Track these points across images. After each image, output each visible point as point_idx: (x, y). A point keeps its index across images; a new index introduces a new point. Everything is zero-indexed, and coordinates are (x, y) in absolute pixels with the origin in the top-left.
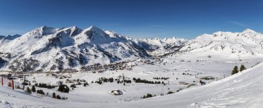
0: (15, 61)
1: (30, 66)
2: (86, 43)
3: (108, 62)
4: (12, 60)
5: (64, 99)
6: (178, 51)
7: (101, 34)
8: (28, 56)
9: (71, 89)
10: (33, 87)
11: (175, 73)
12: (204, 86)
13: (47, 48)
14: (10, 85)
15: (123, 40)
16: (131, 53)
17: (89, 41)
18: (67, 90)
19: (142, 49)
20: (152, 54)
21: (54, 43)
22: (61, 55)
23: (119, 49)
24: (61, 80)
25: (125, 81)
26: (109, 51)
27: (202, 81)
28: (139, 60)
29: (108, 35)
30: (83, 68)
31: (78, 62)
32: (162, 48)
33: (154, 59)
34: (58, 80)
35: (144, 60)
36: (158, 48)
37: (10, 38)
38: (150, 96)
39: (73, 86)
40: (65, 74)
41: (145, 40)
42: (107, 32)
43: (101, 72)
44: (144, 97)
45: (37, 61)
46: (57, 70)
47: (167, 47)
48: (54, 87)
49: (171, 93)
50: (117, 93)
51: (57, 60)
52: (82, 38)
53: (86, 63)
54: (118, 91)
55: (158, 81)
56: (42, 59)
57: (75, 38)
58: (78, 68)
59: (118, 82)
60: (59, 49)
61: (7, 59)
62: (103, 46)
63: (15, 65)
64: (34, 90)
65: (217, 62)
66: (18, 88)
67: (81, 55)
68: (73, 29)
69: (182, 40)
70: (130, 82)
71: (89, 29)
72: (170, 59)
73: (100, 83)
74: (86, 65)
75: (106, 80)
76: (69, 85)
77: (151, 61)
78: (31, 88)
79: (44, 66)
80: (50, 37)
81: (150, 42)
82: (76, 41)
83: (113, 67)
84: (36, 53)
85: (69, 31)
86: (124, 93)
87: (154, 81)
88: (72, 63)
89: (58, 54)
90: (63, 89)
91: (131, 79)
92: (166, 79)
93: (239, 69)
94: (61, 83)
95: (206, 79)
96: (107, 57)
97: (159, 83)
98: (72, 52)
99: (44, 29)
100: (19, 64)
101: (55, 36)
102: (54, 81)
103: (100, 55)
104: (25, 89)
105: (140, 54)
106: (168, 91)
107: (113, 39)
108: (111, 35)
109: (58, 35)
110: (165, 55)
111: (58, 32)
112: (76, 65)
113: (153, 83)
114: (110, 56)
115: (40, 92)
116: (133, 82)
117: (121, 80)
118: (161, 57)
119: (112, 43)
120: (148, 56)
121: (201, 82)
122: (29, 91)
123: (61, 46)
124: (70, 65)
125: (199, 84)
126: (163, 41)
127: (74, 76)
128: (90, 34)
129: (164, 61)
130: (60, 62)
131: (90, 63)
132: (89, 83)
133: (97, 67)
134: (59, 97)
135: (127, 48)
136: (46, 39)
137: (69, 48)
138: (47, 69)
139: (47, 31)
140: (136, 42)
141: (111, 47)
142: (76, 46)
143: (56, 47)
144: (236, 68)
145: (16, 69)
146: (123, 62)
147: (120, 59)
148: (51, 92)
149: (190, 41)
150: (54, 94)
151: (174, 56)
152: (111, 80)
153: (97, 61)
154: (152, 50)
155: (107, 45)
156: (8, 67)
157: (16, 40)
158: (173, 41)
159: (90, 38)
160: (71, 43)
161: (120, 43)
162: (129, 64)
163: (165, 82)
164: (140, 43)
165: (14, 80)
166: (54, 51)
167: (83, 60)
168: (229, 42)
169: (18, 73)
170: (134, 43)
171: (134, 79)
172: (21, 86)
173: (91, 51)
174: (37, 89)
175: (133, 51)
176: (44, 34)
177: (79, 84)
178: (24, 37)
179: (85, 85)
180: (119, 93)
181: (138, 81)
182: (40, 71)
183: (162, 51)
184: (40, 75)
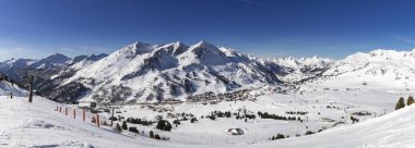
0: (101, 89)
1: (119, 96)
2: (194, 65)
3: (223, 90)
4: (97, 87)
5: (164, 139)
6: (320, 75)
7: (215, 52)
8: (117, 81)
9: (174, 126)
10: (124, 123)
11: (316, 105)
12: (357, 124)
13: (142, 71)
14: (94, 121)
15: (245, 60)
16: (255, 77)
17: (198, 62)
18: (168, 128)
19: (271, 72)
20: (285, 79)
21: (151, 64)
22: (160, 80)
23: (239, 72)
24: (161, 114)
25: (248, 116)
26: (225, 74)
27: (355, 117)
28: (267, 87)
29: (224, 54)
30: (189, 98)
31: (182, 90)
32: (298, 71)
33: (286, 86)
34: (156, 114)
35: (273, 88)
36: (292, 71)
37: (95, 58)
38: (281, 137)
39: (177, 122)
40: (166, 106)
41: (275, 61)
42: (223, 49)
43: (214, 103)
44: (273, 139)
45: (128, 88)
46: (155, 100)
47: (306, 70)
48: (151, 123)
49: (310, 133)
50: (235, 132)
51: (155, 87)
52: (188, 58)
53: (194, 91)
54: (237, 130)
55: (292, 116)
56: (135, 85)
57: (179, 57)
58: (183, 97)
59: (237, 118)
60: (157, 72)
61: (90, 87)
62: (216, 69)
63: (100, 93)
64: (125, 127)
65: (374, 92)
66: (105, 124)
67: (186, 80)
68: (177, 45)
69: (327, 60)
70: (253, 117)
71: (198, 45)
72: (310, 87)
73: (212, 118)
74: (194, 94)
75: (220, 115)
76: (171, 121)
77: (283, 88)
78: (121, 124)
79: (138, 95)
80: (146, 56)
81: (281, 62)
82: (180, 62)
83: (230, 97)
84: (127, 77)
85: (171, 48)
86: (245, 132)
87: (287, 116)
88: (175, 91)
89: (156, 79)
90: (163, 125)
91: (256, 114)
92: (303, 114)
93: (406, 102)
94: (161, 117)
95: (360, 114)
96: (222, 83)
97: (294, 119)
98: (175, 77)
99: (137, 46)
100: (105, 92)
101: (152, 55)
102: (151, 116)
103: (213, 80)
104: (114, 126)
105: (267, 79)
106: (306, 131)
107: (230, 59)
108: (228, 54)
109: (157, 53)
110: (302, 81)
111: (156, 50)
112: (180, 94)
113: (285, 119)
114: (226, 82)
115: (134, 130)
116: (258, 118)
117: (241, 114)
118: (297, 83)
119: (229, 65)
120: (279, 82)
121: (352, 118)
122: (119, 129)
123: (161, 69)
124: (172, 94)
125: (350, 121)
126: (299, 61)
127: (178, 109)
128: (199, 52)
129: (301, 89)
130: (159, 89)
131: (200, 92)
132: (197, 118)
133: (209, 97)
134: (158, 137)
135: (249, 71)
136: (141, 59)
137: (170, 71)
138: (142, 99)
139: (142, 49)
140: (262, 63)
141: (227, 70)
142: (180, 68)
143: (153, 69)
144: (402, 100)
145: (101, 100)
146: (245, 91)
147: (240, 86)
148: (147, 129)
149: (337, 63)
150: (151, 133)
151: (315, 82)
152: (228, 115)
153: (208, 89)
154: (284, 74)
155: (222, 67)
156: (91, 96)
157: (101, 61)
158: (313, 61)
159: (199, 57)
160: (174, 64)
161: (240, 64)
162: (252, 93)
163: (302, 117)
164: (267, 64)
165: (100, 114)
166: (151, 75)
167: (189, 87)
168: (392, 64)
169: (104, 104)
170: (259, 64)
171: (259, 113)
172: (109, 122)
173: (200, 75)
174: (129, 125)
175: (258, 75)
176: (138, 52)
177: (185, 119)
178: (112, 57)
179: (193, 121)
180: (239, 132)
181: (265, 116)
182: (133, 102)
183: (299, 76)
184: (133, 106)
